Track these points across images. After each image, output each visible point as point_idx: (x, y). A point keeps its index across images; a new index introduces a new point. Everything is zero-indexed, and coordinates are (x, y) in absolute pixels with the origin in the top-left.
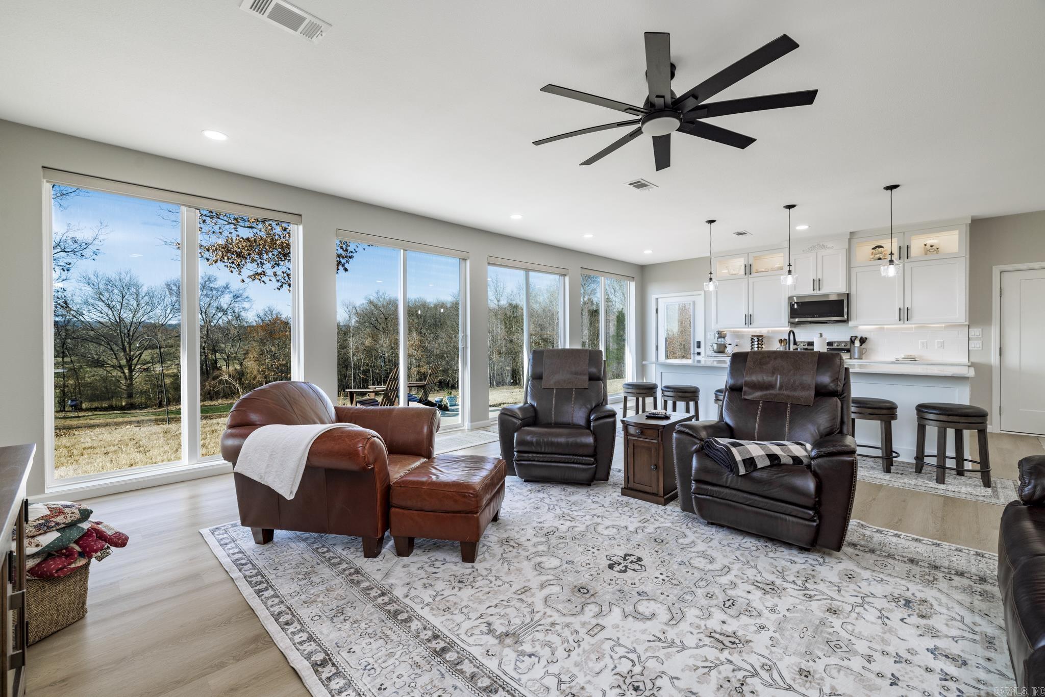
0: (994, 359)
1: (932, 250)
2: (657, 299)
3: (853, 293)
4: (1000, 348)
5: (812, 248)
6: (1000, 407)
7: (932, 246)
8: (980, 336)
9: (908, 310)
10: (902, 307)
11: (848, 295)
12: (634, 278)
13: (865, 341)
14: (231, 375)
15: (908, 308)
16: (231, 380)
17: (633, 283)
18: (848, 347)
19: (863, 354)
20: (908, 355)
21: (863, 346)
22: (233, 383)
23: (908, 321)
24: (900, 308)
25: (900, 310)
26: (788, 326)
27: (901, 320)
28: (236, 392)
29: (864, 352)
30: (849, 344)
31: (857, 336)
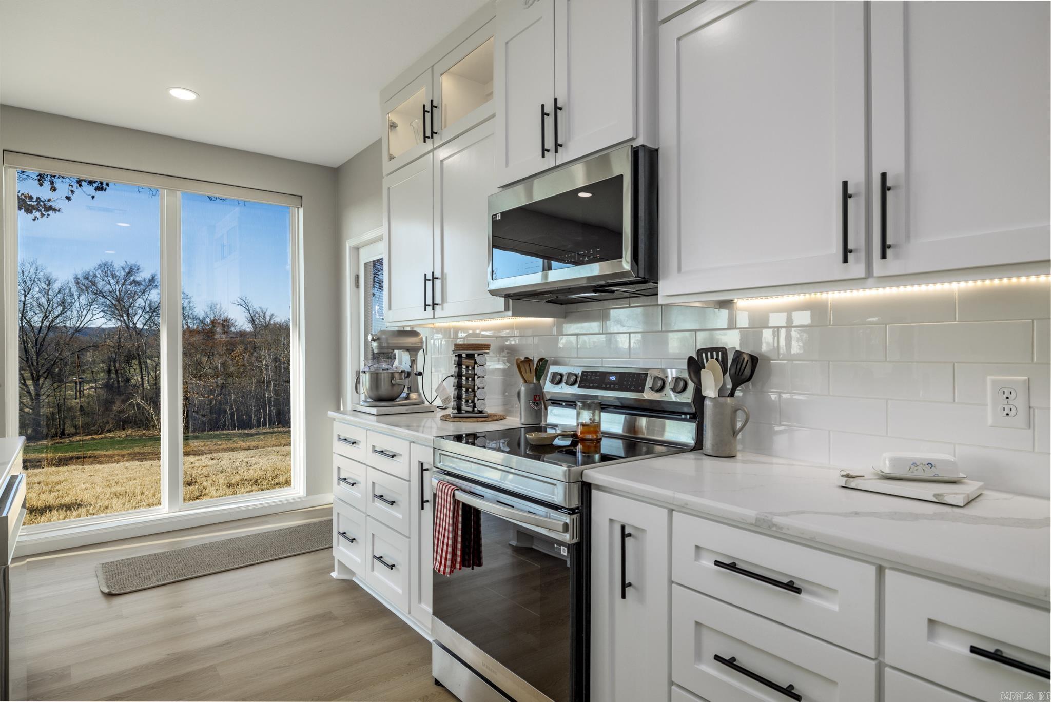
2: (357, 249)
9: (885, 189)
10: (856, 181)
11: (635, 152)
12: (301, 196)
13: (747, 371)
14: (144, 397)
15: (884, 176)
16: (144, 404)
17: (301, 211)
18: (687, 397)
19: (735, 433)
20: (915, 464)
21: (738, 393)
22: (147, 407)
23: (884, 256)
24: (845, 184)
25: (846, 196)
26: (507, 309)
27: (850, 256)
28: (150, 419)
29: (739, 425)
30: (691, 386)
31: (724, 351)
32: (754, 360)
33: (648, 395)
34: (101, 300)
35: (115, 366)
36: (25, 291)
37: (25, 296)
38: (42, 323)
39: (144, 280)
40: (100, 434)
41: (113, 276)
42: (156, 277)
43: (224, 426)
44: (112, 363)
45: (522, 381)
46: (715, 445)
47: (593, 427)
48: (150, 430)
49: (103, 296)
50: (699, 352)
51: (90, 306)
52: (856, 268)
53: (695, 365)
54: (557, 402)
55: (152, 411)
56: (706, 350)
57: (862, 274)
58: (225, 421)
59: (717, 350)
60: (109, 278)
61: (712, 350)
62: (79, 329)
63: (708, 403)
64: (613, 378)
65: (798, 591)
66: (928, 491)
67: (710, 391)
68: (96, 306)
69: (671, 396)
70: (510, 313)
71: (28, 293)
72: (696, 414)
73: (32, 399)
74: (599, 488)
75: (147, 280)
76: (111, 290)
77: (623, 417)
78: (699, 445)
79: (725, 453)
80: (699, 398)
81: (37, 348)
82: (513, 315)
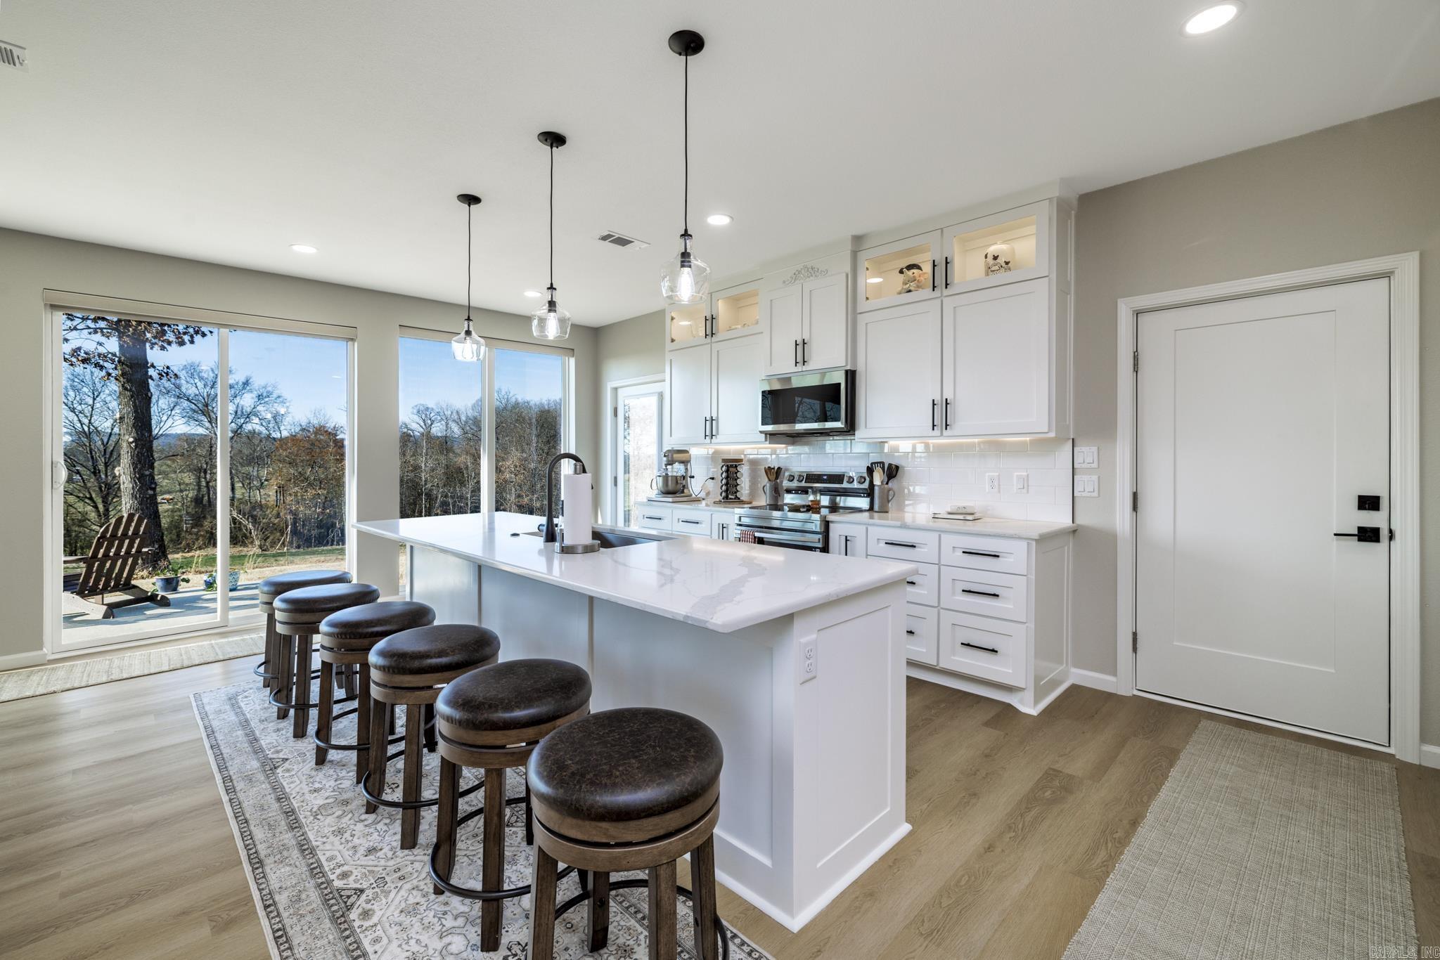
0: (1121, 520)
1: (998, 264)
2: (616, 389)
3: (860, 369)
4: (1135, 495)
5: (796, 276)
6: (1135, 634)
7: (995, 258)
8: (1095, 465)
9: (947, 404)
10: (938, 399)
11: (847, 372)
12: (573, 350)
13: (894, 473)
14: (240, 511)
15: (946, 399)
16: (241, 519)
17: (572, 361)
18: (866, 485)
19: (889, 501)
20: (959, 508)
21: (890, 484)
22: (245, 522)
23: (946, 429)
24: (933, 400)
25: (934, 404)
26: (766, 440)
27: (935, 427)
28: (248, 535)
29: (890, 498)
30: (868, 479)
31: (883, 463)
32: (897, 467)
33: (845, 485)
34: (185, 404)
35: (205, 478)
36: (94, 394)
37: (94, 399)
38: (112, 429)
39: (237, 383)
40: (188, 552)
41: (201, 378)
42: (250, 381)
43: (333, 541)
44: (202, 474)
45: (767, 480)
46: (880, 507)
47: (817, 502)
48: (247, 546)
49: (188, 400)
50: (872, 464)
51: (172, 410)
52: (937, 432)
53: (870, 471)
54: (789, 491)
55: (251, 526)
56: (875, 463)
57: (939, 435)
58: (333, 537)
59: (880, 463)
60: (196, 381)
61: (877, 463)
62: (158, 436)
63: (876, 488)
64: (825, 477)
65: (915, 547)
66: (961, 517)
67: (877, 481)
68: (178, 411)
69: (856, 485)
70: (768, 442)
71: (97, 397)
72: (870, 493)
73: (99, 516)
74: (832, 522)
75: (241, 383)
76: (197, 393)
77: (829, 497)
78: (871, 509)
79: (884, 510)
80: (872, 485)
81: (105, 458)
82: (769, 444)
